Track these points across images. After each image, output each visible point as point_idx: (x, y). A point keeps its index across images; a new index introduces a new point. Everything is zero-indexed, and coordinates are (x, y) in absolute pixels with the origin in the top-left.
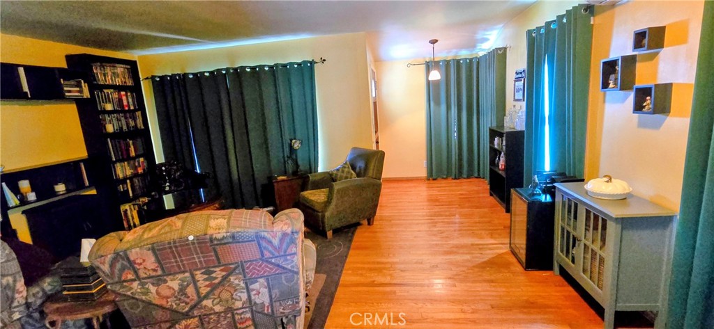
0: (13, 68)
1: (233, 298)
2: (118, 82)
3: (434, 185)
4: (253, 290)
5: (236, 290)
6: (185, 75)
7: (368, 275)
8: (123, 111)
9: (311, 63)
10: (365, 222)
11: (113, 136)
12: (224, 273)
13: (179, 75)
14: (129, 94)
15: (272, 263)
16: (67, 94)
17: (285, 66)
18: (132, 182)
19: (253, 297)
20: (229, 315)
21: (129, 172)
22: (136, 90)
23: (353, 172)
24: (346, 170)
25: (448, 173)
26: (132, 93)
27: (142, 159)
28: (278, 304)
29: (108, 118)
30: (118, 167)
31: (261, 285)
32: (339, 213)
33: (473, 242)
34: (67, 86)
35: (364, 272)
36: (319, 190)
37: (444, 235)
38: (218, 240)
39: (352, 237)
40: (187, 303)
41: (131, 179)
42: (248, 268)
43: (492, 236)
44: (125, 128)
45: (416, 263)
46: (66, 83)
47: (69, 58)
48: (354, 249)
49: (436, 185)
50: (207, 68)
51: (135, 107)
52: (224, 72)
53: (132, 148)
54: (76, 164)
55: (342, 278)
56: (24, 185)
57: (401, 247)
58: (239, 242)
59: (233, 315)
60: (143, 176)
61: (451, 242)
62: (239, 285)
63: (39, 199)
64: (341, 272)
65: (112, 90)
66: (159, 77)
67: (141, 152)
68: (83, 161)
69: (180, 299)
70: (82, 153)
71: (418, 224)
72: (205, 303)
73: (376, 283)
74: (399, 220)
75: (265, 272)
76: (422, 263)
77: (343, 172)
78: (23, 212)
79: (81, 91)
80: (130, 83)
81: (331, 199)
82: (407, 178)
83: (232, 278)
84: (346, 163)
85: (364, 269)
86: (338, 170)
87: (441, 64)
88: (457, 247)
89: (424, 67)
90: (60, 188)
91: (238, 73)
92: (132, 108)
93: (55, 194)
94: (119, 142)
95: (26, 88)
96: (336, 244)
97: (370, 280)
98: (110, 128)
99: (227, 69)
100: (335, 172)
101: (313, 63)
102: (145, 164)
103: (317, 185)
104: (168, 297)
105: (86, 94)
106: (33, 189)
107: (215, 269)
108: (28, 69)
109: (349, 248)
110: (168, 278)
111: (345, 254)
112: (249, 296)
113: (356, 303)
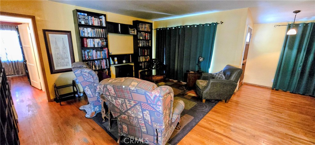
0: (117, 24)
1: (137, 114)
2: (146, 30)
3: (275, 93)
4: (145, 114)
5: (139, 111)
6: (167, 28)
7: (213, 125)
8: (146, 40)
9: (215, 24)
10: (224, 101)
11: (141, 48)
12: (134, 104)
13: (164, 28)
14: (148, 34)
15: (151, 106)
16: (130, 33)
17: (203, 25)
18: (144, 63)
19: (145, 117)
20: (137, 119)
21: (144, 60)
22: (151, 33)
23: (224, 76)
24: (221, 74)
25: (288, 88)
26: (149, 34)
27: (148, 56)
28: (154, 123)
29: (141, 42)
30: (141, 58)
31: (147, 113)
32: (210, 93)
33: (287, 133)
34: (131, 30)
35: (211, 123)
36: (205, 81)
37: (268, 121)
38: (132, 90)
39: (214, 105)
40: (124, 109)
41: (144, 62)
42: (143, 105)
43: (306, 134)
44: (145, 45)
45: (242, 130)
46: (131, 29)
47: (134, 22)
48: (213, 111)
49: (277, 93)
50: (174, 26)
51: (149, 39)
52: (179, 27)
53: (146, 52)
54: (129, 55)
55: (200, 122)
56: (116, 59)
57: (238, 119)
58: (138, 93)
59: (138, 120)
60: (148, 62)
61: (271, 127)
62: (139, 110)
63: (118, 63)
64: (201, 119)
65: (144, 33)
66: (159, 29)
67: (149, 54)
68: (132, 54)
69: (122, 107)
70: (132, 52)
71: (254, 110)
72: (129, 111)
73: (214, 130)
74: (244, 105)
75: (149, 108)
76: (245, 131)
77: (219, 75)
78: (115, 67)
79: (134, 32)
80: (149, 30)
81: (208, 86)
82: (259, 85)
83: (137, 106)
84: (221, 71)
85: (212, 122)
86: (217, 74)
87: (300, 25)
88: (274, 131)
89: (286, 27)
90: (124, 61)
91: (184, 28)
92: (148, 39)
93: (122, 63)
94: (143, 50)
95: (120, 31)
96: (205, 106)
97: (212, 128)
98: (140, 45)
99: (181, 26)
100: (215, 74)
101: (217, 24)
102: (149, 58)
103: (205, 79)
104: (118, 105)
105: (136, 33)
106: (118, 61)
107: (132, 101)
108: (121, 25)
109: (210, 110)
110: (118, 99)
111: (207, 112)
112: (143, 115)
113: (201, 136)
